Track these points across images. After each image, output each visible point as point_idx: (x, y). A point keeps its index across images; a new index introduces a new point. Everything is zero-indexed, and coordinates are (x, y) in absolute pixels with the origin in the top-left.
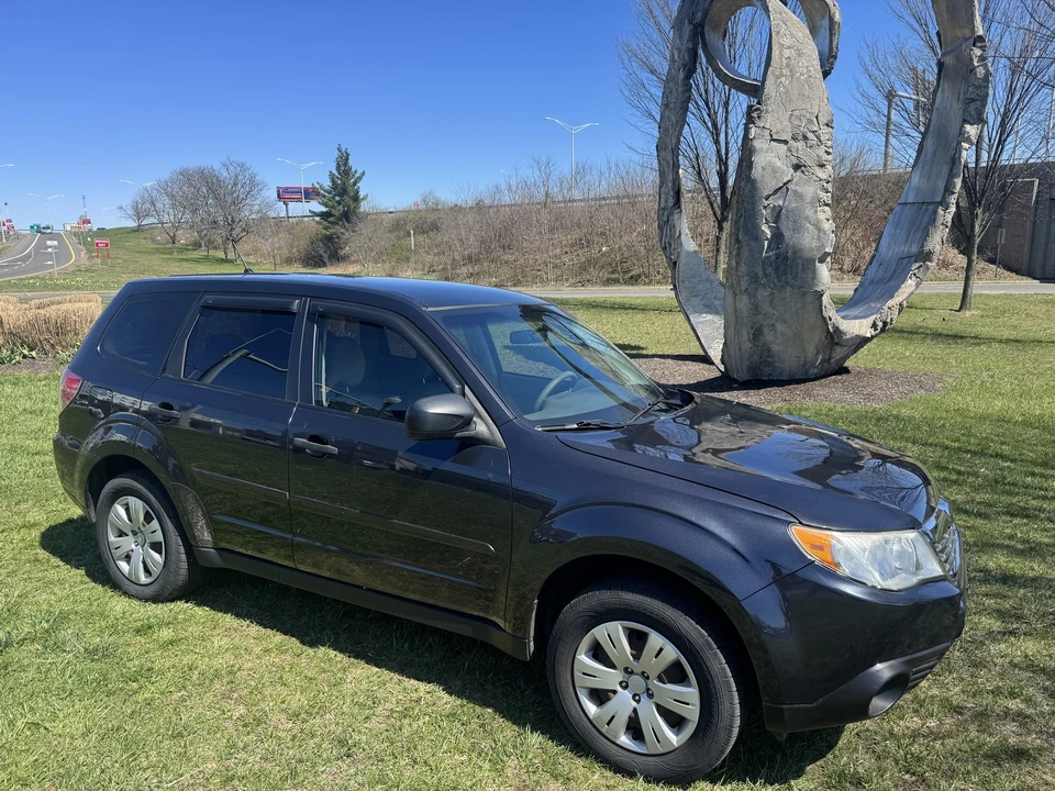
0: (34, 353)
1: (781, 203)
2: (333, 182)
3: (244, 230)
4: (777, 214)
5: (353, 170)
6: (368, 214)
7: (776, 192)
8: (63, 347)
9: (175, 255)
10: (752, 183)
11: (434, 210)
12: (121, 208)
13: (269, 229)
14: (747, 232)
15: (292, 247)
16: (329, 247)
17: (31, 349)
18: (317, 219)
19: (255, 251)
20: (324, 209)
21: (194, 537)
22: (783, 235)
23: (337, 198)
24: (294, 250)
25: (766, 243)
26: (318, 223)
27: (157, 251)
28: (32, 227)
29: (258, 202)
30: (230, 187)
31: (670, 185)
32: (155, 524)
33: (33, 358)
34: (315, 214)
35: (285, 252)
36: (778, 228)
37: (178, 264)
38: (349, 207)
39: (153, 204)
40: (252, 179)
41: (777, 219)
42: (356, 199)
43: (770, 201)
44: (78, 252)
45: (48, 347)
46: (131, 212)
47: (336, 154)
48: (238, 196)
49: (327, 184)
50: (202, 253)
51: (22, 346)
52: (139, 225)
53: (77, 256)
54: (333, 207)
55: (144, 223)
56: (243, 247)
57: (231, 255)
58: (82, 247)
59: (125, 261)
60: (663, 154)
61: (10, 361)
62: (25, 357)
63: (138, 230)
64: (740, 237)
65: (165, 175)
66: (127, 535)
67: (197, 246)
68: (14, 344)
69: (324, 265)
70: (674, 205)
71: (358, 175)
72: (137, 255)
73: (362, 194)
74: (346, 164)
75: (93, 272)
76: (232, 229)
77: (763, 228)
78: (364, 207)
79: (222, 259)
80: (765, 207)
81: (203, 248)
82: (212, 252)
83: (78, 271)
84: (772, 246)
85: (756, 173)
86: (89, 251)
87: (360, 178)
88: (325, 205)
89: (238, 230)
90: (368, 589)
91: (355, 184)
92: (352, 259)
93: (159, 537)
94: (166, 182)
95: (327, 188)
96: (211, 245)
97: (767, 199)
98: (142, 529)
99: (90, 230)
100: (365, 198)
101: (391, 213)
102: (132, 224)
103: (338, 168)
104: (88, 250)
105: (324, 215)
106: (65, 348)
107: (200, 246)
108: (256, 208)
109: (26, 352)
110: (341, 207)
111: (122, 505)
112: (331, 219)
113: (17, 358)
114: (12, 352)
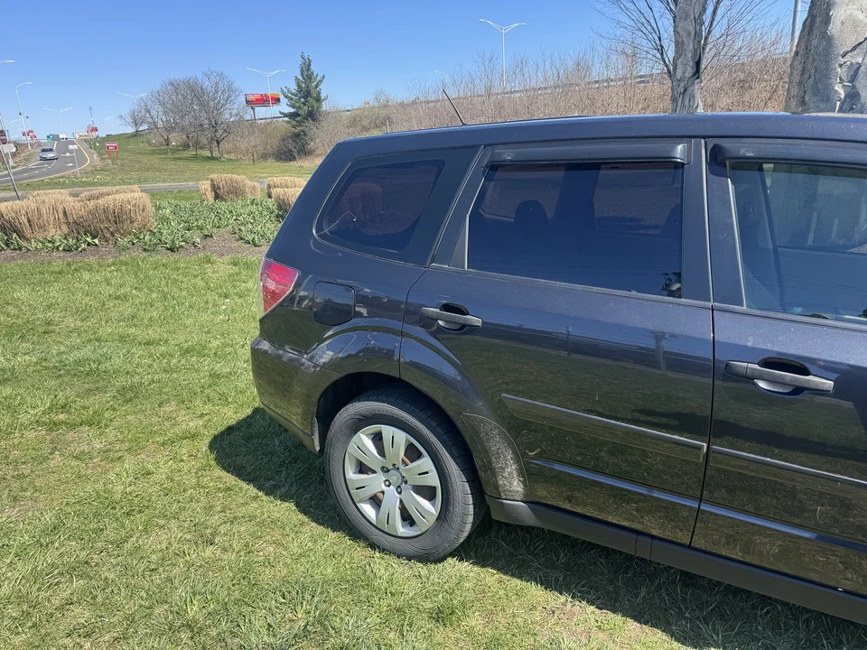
0: (96, 241)
1: (860, 60)
2: (299, 86)
3: (225, 131)
4: (855, 72)
5: (315, 75)
6: (329, 113)
7: (854, 48)
8: (122, 235)
9: (170, 155)
10: (828, 40)
11: (386, 106)
12: (121, 117)
13: (246, 130)
14: (816, 92)
15: (266, 144)
16: (297, 143)
17: (94, 237)
18: (286, 119)
19: (235, 150)
20: (292, 110)
21: (496, 486)
22: (859, 95)
23: (302, 100)
24: (269, 147)
25: (838, 103)
26: (288, 122)
27: (153, 153)
28: (48, 137)
29: (236, 106)
30: (212, 93)
31: (689, 55)
32: (426, 463)
33: (96, 245)
34: (285, 115)
35: (260, 149)
36: (854, 87)
37: (174, 162)
38: (313, 107)
39: (148, 111)
40: (230, 85)
41: (853, 78)
42: (318, 100)
43: (847, 58)
44: (91, 155)
45: (108, 235)
46: (129, 120)
47: (300, 61)
48: (219, 102)
49: (294, 88)
50: (192, 152)
51: (86, 234)
52: (137, 131)
53: (92, 159)
54: (299, 108)
55: (140, 129)
56: (225, 145)
57: (216, 154)
58: (93, 151)
59: (131, 161)
60: (681, 24)
61: (76, 249)
62: (89, 244)
63: (136, 135)
64: (807, 98)
65: (157, 87)
66: (374, 472)
67: (186, 146)
68: (78, 233)
69: (294, 159)
70: (693, 76)
71: (319, 78)
72: (140, 156)
73: (323, 96)
74: (308, 70)
75: (107, 171)
76: (216, 131)
77: (836, 88)
78: (325, 106)
79: (208, 157)
80: (841, 66)
81: (192, 148)
82: (199, 152)
83: (95, 171)
84: (844, 108)
85: (834, 29)
86: (100, 154)
87: (321, 81)
88: (293, 106)
89: (220, 132)
90: (845, 591)
91: (317, 87)
92: (317, 152)
93: (433, 479)
94: (158, 92)
95: (293, 91)
96: (198, 145)
97: (843, 57)
98: (401, 467)
99: (98, 137)
100: (326, 98)
101: (348, 111)
102: (130, 130)
103: (302, 74)
104: (98, 152)
105: (292, 116)
106: (123, 235)
107: (189, 146)
108: (235, 111)
109: (89, 240)
110: (306, 108)
111: (367, 435)
112: (298, 118)
113: (83, 245)
114: (78, 241)
